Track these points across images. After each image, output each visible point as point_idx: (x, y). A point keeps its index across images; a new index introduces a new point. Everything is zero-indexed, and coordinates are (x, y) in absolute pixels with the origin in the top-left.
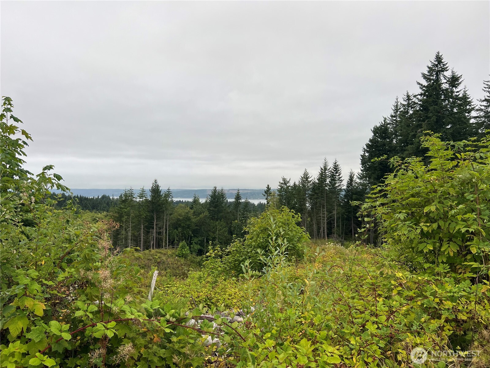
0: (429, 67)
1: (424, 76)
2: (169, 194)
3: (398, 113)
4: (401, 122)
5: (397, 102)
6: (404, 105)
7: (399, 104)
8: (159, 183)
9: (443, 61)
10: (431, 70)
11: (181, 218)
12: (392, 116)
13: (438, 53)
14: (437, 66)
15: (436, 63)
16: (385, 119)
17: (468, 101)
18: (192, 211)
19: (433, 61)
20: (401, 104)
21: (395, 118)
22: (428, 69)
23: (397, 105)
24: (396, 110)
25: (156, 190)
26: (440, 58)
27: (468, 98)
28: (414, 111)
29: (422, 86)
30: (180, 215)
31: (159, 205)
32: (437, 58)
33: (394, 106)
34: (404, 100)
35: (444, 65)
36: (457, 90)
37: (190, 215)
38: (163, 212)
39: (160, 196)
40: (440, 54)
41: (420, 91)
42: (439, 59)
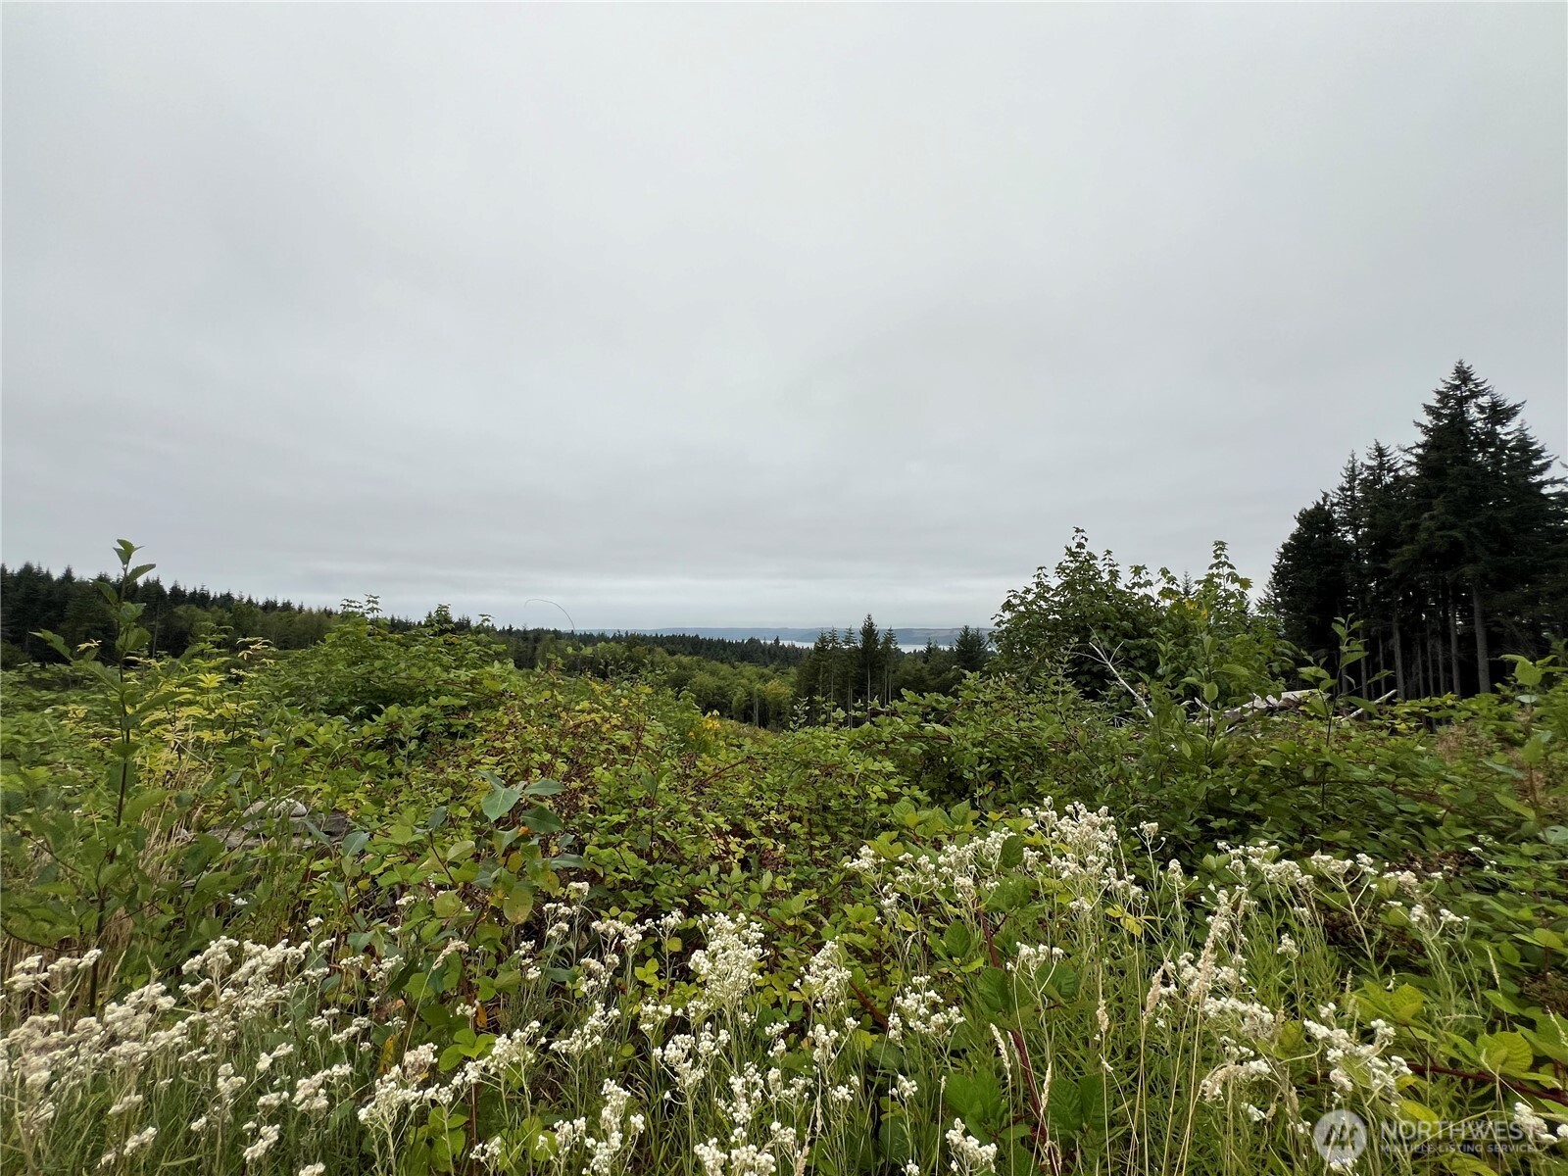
0: (1438, 392)
1: (1429, 410)
2: (890, 637)
3: (1357, 482)
4: (1365, 500)
5: (1353, 462)
6: (1369, 468)
7: (1358, 464)
8: (874, 621)
9: (1473, 377)
10: (1444, 397)
11: (910, 678)
12: (1342, 489)
13: (1460, 363)
14: (1457, 387)
15: (1457, 382)
16: (1326, 495)
17: (1532, 451)
18: (927, 667)
19: (1449, 380)
20: (1362, 465)
21: (1349, 493)
22: (1438, 397)
23: (1353, 468)
24: (1352, 478)
25: (869, 632)
26: (1465, 372)
27: (1532, 444)
28: (1394, 477)
29: (1426, 430)
30: (907, 673)
31: (876, 657)
32: (1457, 372)
33: (1347, 469)
34: (1371, 458)
35: (1477, 385)
36: (1507, 430)
37: (925, 673)
38: (882, 668)
39: (876, 641)
40: (1466, 365)
41: (1423, 438)
42: (1463, 375)
